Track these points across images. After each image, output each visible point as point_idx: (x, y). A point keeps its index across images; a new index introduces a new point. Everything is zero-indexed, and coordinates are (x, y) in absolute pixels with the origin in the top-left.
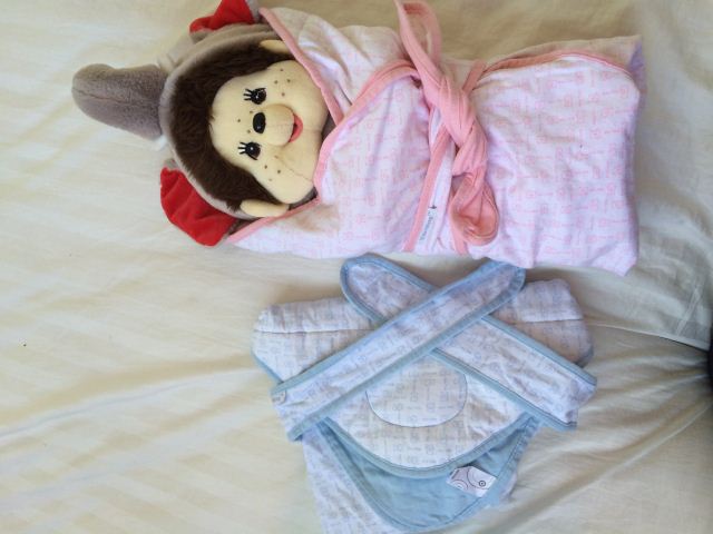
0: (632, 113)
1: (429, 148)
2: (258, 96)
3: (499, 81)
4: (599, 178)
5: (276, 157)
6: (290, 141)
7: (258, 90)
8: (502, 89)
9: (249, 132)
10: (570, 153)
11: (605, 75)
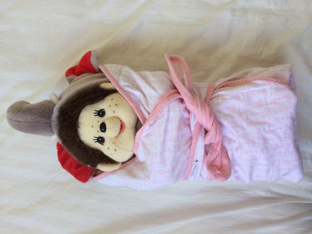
0: (294, 108)
1: (191, 132)
2: (101, 113)
3: (223, 95)
4: (281, 141)
5: (113, 143)
6: (119, 133)
7: (101, 110)
8: (225, 100)
9: (98, 131)
10: (265, 130)
11: (277, 90)
